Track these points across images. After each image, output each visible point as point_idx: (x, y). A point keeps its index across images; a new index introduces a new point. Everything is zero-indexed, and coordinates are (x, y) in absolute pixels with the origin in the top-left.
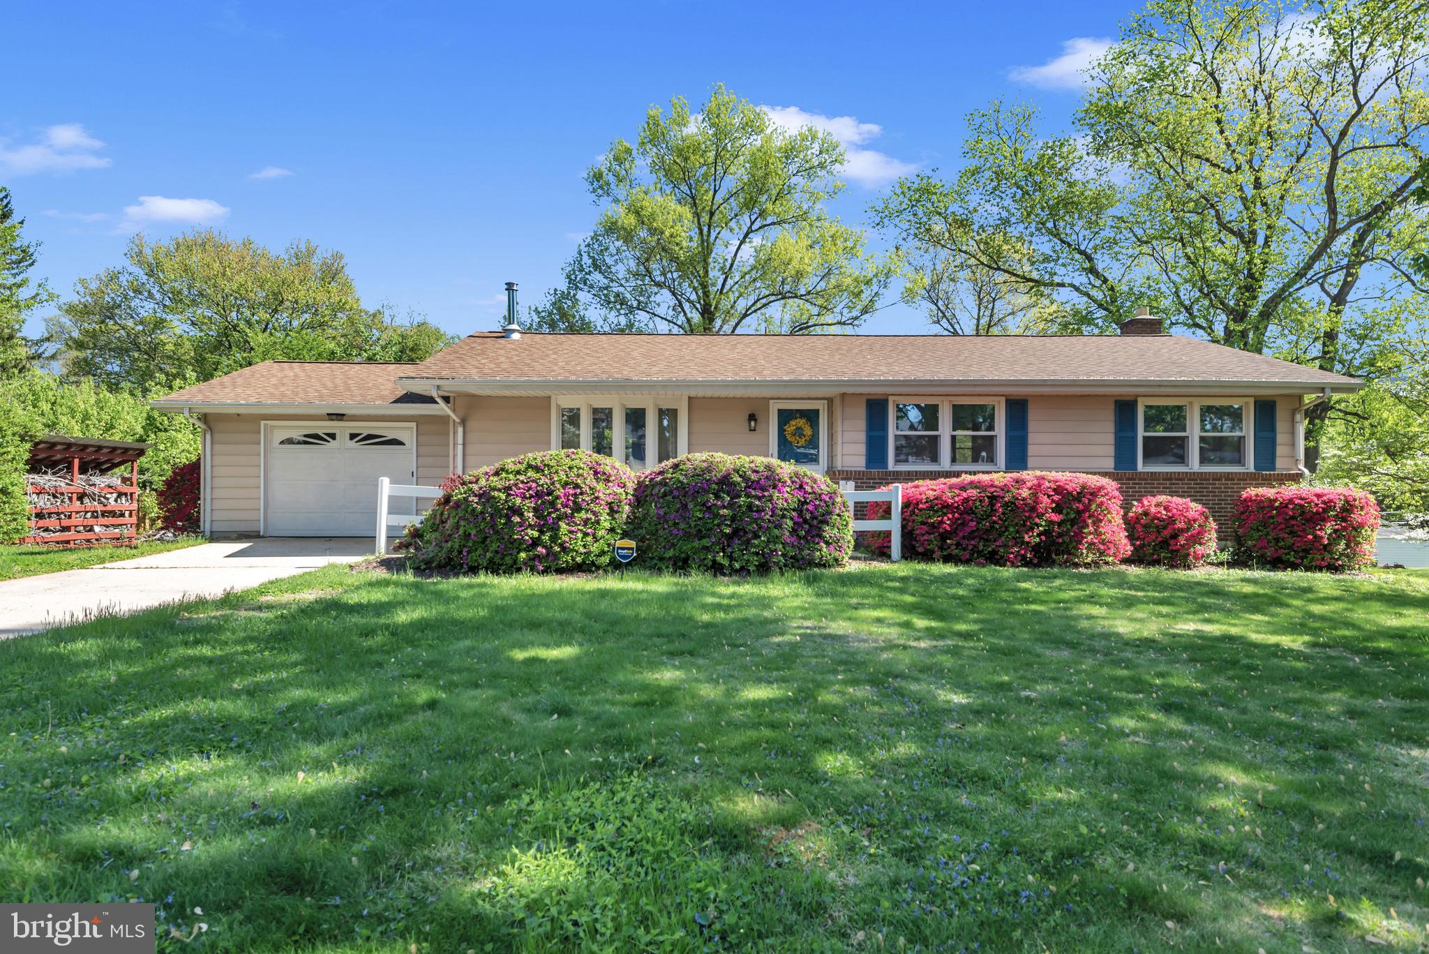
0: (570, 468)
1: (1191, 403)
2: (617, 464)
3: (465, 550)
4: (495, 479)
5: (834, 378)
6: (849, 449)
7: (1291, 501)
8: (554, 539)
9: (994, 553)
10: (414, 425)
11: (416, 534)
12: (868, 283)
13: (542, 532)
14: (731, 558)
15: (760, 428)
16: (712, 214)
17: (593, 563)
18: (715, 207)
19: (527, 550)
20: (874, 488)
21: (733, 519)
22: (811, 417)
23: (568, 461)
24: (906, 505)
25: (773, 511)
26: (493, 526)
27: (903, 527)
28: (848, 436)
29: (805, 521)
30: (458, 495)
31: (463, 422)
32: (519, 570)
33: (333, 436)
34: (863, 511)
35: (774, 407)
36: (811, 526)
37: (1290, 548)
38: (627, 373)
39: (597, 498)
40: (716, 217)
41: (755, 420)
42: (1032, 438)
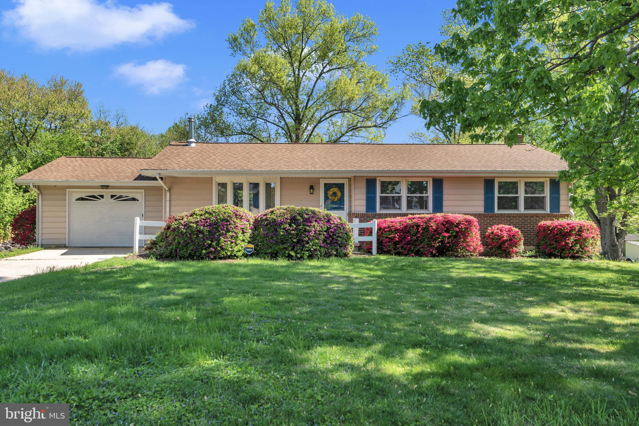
0: (225, 213)
1: (520, 180)
2: (246, 211)
3: (178, 249)
4: (191, 218)
5: (349, 169)
6: (357, 202)
7: (556, 226)
8: (218, 244)
9: (418, 251)
10: (143, 191)
11: (154, 243)
12: (391, 103)
13: (212, 241)
14: (296, 253)
15: (315, 192)
16: (300, 62)
17: (235, 255)
18: (302, 58)
19: (206, 249)
20: (368, 221)
21: (297, 235)
22: (341, 187)
23: (223, 209)
24: (379, 229)
25: (315, 232)
26: (191, 238)
27: (378, 240)
28: (357, 197)
29: (330, 236)
30: (174, 225)
31: (170, 190)
32: (202, 258)
33: (102, 196)
34: (362, 232)
35: (322, 182)
36: (333, 239)
37: (556, 248)
38: (251, 166)
39: (237, 226)
40: (304, 64)
41: (313, 189)
42: (445, 197)
